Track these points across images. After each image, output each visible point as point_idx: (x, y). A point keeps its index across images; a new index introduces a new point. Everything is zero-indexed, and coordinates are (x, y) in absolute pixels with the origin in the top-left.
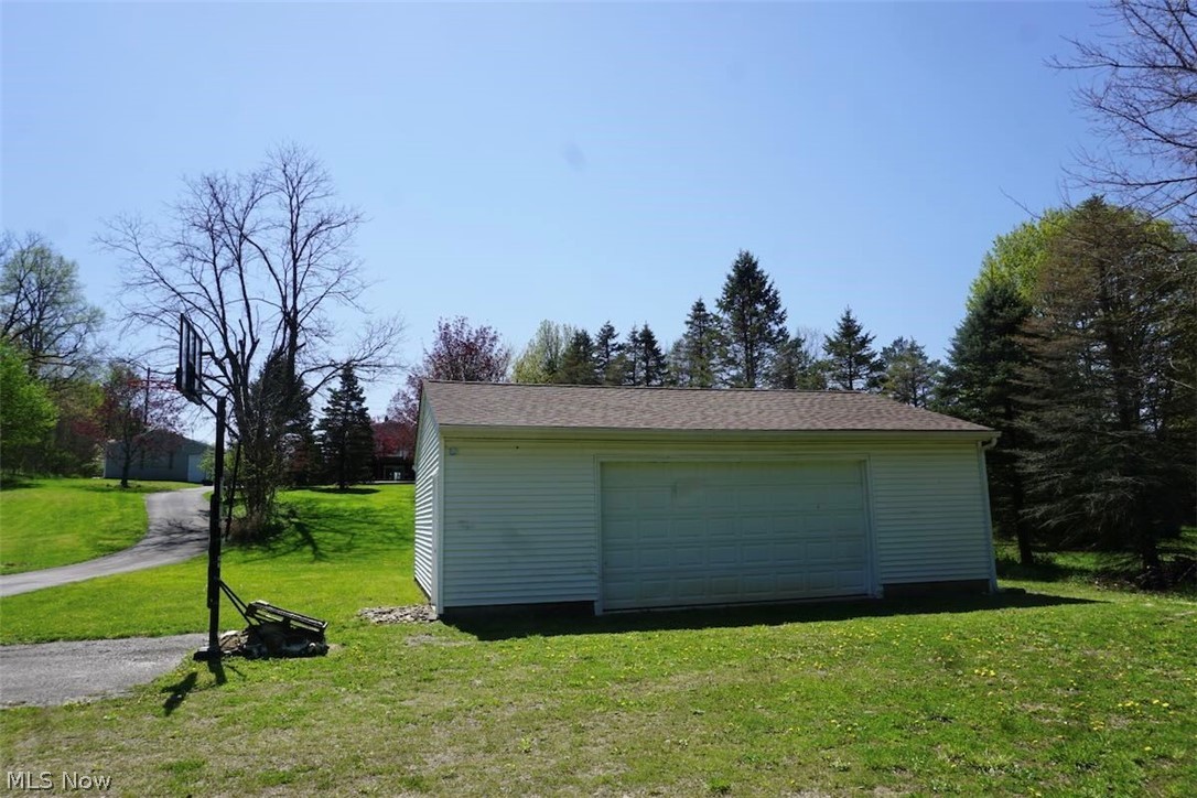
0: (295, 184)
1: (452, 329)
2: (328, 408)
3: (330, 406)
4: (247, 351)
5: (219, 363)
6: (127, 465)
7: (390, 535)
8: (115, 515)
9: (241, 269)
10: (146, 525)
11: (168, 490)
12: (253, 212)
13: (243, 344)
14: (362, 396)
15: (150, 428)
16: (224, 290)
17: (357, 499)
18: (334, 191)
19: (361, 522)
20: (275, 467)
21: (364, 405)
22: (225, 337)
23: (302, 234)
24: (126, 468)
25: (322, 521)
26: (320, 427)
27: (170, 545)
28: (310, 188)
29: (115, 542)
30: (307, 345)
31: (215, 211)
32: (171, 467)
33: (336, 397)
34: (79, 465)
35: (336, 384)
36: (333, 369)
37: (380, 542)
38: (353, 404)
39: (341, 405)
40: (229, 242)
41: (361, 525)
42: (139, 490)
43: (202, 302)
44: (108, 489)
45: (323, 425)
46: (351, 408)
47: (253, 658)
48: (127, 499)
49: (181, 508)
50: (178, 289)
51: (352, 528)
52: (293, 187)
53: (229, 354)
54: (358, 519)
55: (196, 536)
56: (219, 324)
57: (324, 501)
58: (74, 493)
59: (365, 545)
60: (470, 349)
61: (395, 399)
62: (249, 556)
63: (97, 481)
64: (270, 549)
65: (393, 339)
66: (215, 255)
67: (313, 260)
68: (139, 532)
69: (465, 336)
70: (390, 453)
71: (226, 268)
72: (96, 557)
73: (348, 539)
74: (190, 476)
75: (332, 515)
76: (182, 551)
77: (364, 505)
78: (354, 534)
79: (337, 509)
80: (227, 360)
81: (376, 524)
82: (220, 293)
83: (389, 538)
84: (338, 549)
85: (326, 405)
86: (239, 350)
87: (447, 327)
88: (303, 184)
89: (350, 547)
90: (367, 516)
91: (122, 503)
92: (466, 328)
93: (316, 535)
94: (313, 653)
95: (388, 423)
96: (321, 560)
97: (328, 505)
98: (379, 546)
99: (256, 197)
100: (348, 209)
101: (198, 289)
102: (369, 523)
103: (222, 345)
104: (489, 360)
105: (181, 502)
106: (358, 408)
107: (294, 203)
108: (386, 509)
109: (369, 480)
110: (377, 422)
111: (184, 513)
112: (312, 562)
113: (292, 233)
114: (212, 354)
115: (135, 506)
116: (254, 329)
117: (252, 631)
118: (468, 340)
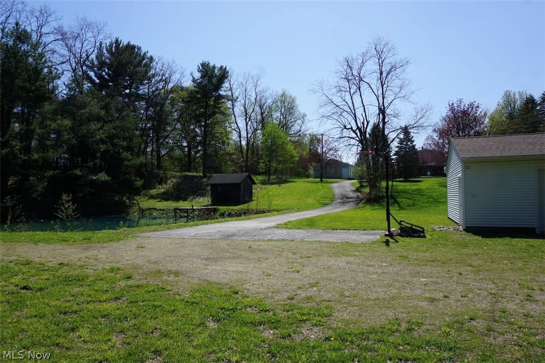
0: (380, 53)
1: (455, 105)
2: (398, 146)
3: (399, 145)
4: (365, 126)
5: (354, 132)
6: (322, 172)
7: (431, 200)
8: (322, 192)
9: (360, 93)
10: (334, 195)
11: (337, 182)
12: (364, 68)
13: (363, 123)
14: (413, 139)
15: (328, 159)
16: (354, 102)
17: (414, 185)
18: (397, 52)
19: (417, 195)
20: (380, 173)
21: (414, 144)
22: (356, 121)
23: (384, 74)
24: (322, 174)
25: (400, 194)
26: (395, 155)
27: (344, 203)
28: (386, 54)
29: (326, 202)
30: (389, 121)
31: (349, 70)
32: (336, 173)
33: (401, 142)
34: (304, 173)
35: (402, 136)
36: (401, 130)
37: (427, 203)
38: (409, 143)
39: (403, 144)
40: (355, 83)
41: (417, 196)
42: (327, 182)
43: (346, 108)
44: (316, 183)
45: (397, 153)
46: (408, 145)
47: (403, 237)
48: (324, 185)
49: (344, 189)
50: (337, 104)
51: (414, 197)
52: (379, 54)
53: (358, 128)
54: (415, 193)
55: (352, 200)
56: (353, 116)
57: (400, 186)
58: (306, 184)
59: (420, 204)
60: (465, 113)
61: (427, 139)
62: (374, 208)
63: (311, 179)
64: (381, 205)
65: (427, 114)
66: (350, 89)
67: (389, 83)
68: (332, 198)
69: (462, 108)
70: (425, 163)
71: (354, 93)
72: (321, 207)
73: (413, 202)
74: (343, 177)
75: (404, 192)
76: (348, 205)
77: (417, 187)
78: (414, 200)
79: (406, 189)
80: (358, 130)
81: (424, 195)
82: (353, 104)
83: (430, 201)
84: (409, 206)
85: (397, 145)
86: (362, 125)
87: (453, 104)
88: (384, 53)
89: (414, 205)
90: (420, 192)
91: (323, 187)
92: (463, 104)
93: (399, 200)
94: (422, 237)
95: (424, 150)
96: (402, 210)
97: (402, 188)
98: (427, 205)
99: (364, 62)
100: (403, 59)
101: (344, 103)
102: (421, 195)
103: (355, 124)
104: (475, 118)
105: (343, 187)
106: (411, 145)
107: (380, 61)
108: (427, 189)
109: (418, 176)
110: (419, 150)
111: (346, 191)
112: (399, 210)
113: (381, 75)
114: (352, 128)
115: (328, 189)
116: (367, 117)
117: (402, 229)
118: (464, 109)
